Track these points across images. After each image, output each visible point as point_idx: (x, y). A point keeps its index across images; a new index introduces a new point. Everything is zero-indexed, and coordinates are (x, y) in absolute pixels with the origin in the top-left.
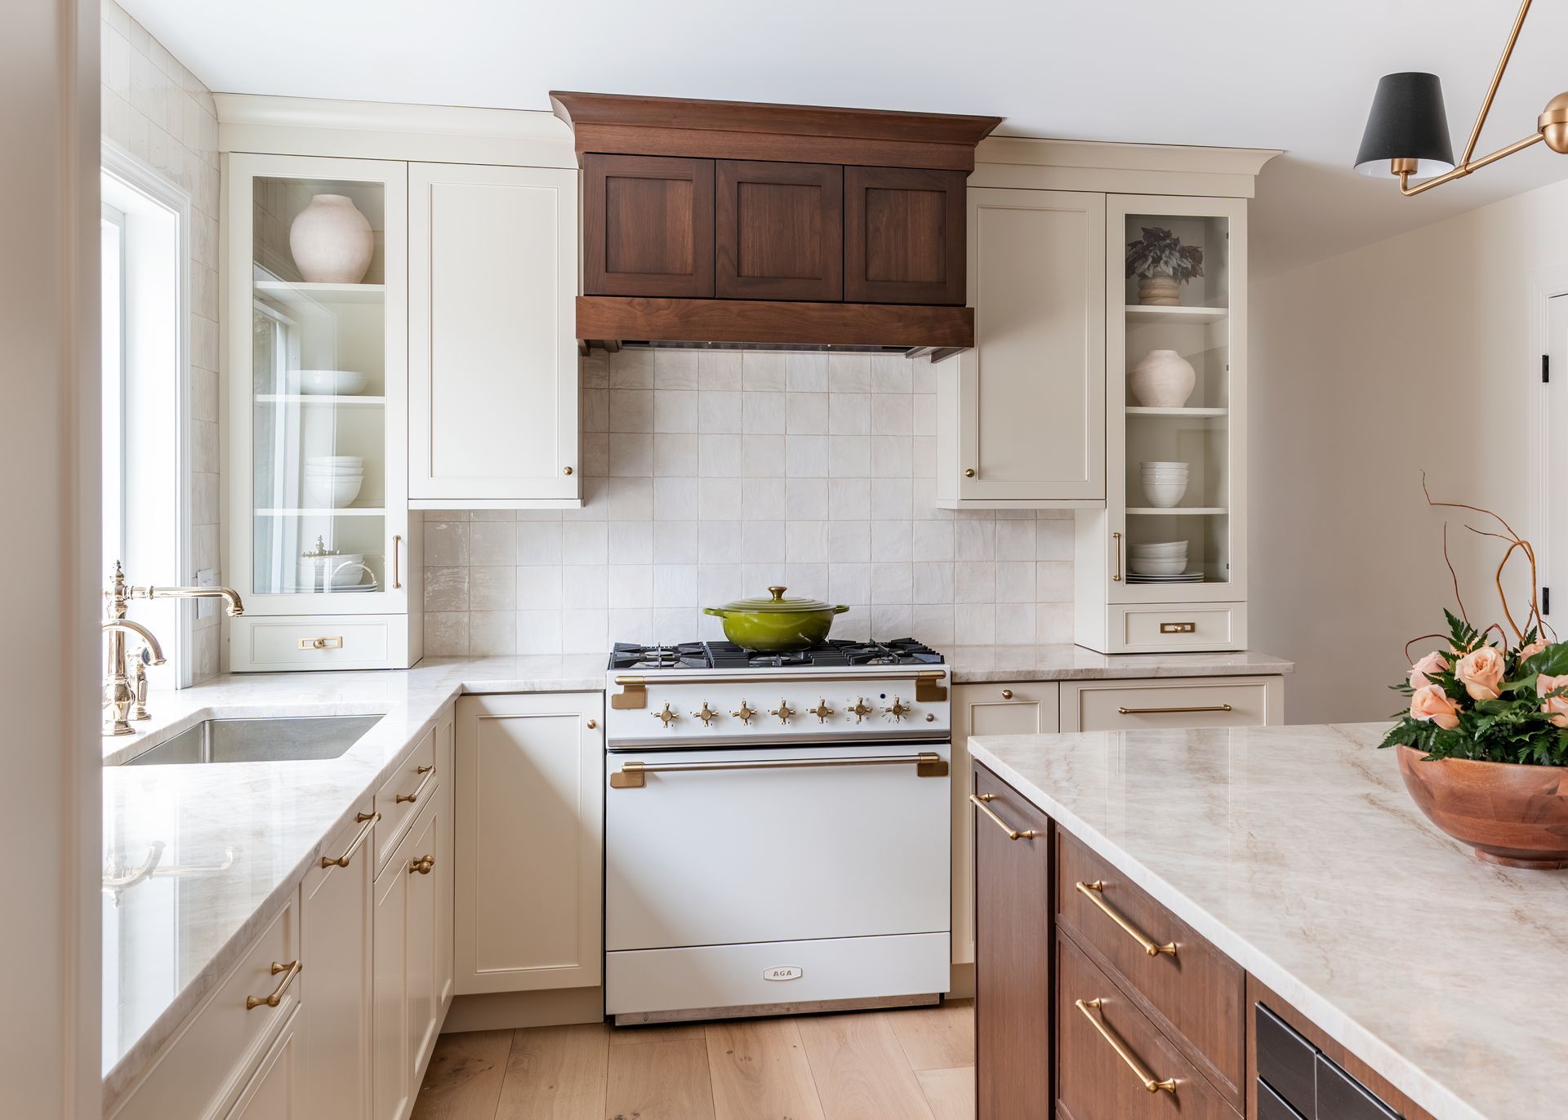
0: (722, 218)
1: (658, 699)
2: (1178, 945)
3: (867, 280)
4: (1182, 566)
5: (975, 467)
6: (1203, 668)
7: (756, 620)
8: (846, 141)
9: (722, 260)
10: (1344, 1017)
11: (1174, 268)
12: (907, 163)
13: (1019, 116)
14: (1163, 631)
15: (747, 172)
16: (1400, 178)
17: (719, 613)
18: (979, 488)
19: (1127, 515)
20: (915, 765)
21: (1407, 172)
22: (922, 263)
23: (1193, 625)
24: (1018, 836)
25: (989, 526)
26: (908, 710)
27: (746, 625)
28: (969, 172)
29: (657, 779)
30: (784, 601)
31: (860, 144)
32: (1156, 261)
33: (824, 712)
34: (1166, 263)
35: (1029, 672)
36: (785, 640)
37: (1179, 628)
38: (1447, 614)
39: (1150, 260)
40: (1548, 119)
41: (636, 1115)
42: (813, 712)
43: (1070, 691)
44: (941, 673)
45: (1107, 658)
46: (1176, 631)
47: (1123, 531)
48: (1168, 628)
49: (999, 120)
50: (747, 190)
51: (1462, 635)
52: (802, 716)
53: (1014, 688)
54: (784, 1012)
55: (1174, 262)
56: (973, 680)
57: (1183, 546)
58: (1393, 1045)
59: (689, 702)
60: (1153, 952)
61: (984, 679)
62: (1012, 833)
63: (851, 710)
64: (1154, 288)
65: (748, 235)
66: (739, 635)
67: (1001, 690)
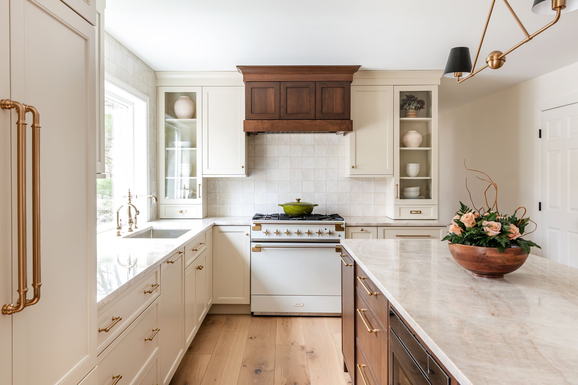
0: (282, 97)
1: (264, 228)
2: (377, 293)
3: (322, 113)
4: (418, 194)
5: (354, 165)
6: (421, 224)
7: (292, 208)
8: (316, 75)
9: (282, 109)
10: (402, 308)
11: (415, 107)
12: (333, 80)
13: (365, 65)
14: (411, 213)
15: (289, 85)
16: (457, 78)
17: (282, 205)
18: (355, 171)
19: (400, 179)
20: (335, 249)
21: (459, 76)
22: (338, 108)
23: (420, 212)
24: (347, 265)
25: (360, 182)
26: (333, 233)
27: (290, 209)
28: (351, 82)
29: (264, 249)
30: (300, 203)
31: (320, 75)
32: (409, 105)
33: (309, 233)
34: (413, 105)
35: (368, 224)
36: (299, 213)
37: (416, 212)
38: (461, 203)
39: (408, 104)
40: (488, 59)
41: (256, 337)
42: (306, 233)
43: (381, 229)
44: (342, 223)
45: (394, 220)
46: (415, 213)
47: (399, 184)
48: (412, 212)
49: (360, 66)
50: (289, 90)
51: (464, 209)
52: (303, 234)
53: (364, 228)
54: (298, 315)
55: (415, 105)
56: (352, 225)
57: (418, 188)
58: (411, 315)
59: (273, 229)
60: (370, 294)
61: (355, 225)
62: (346, 264)
63: (317, 233)
64: (409, 113)
65: (289, 102)
66: (288, 212)
67: (360, 228)
